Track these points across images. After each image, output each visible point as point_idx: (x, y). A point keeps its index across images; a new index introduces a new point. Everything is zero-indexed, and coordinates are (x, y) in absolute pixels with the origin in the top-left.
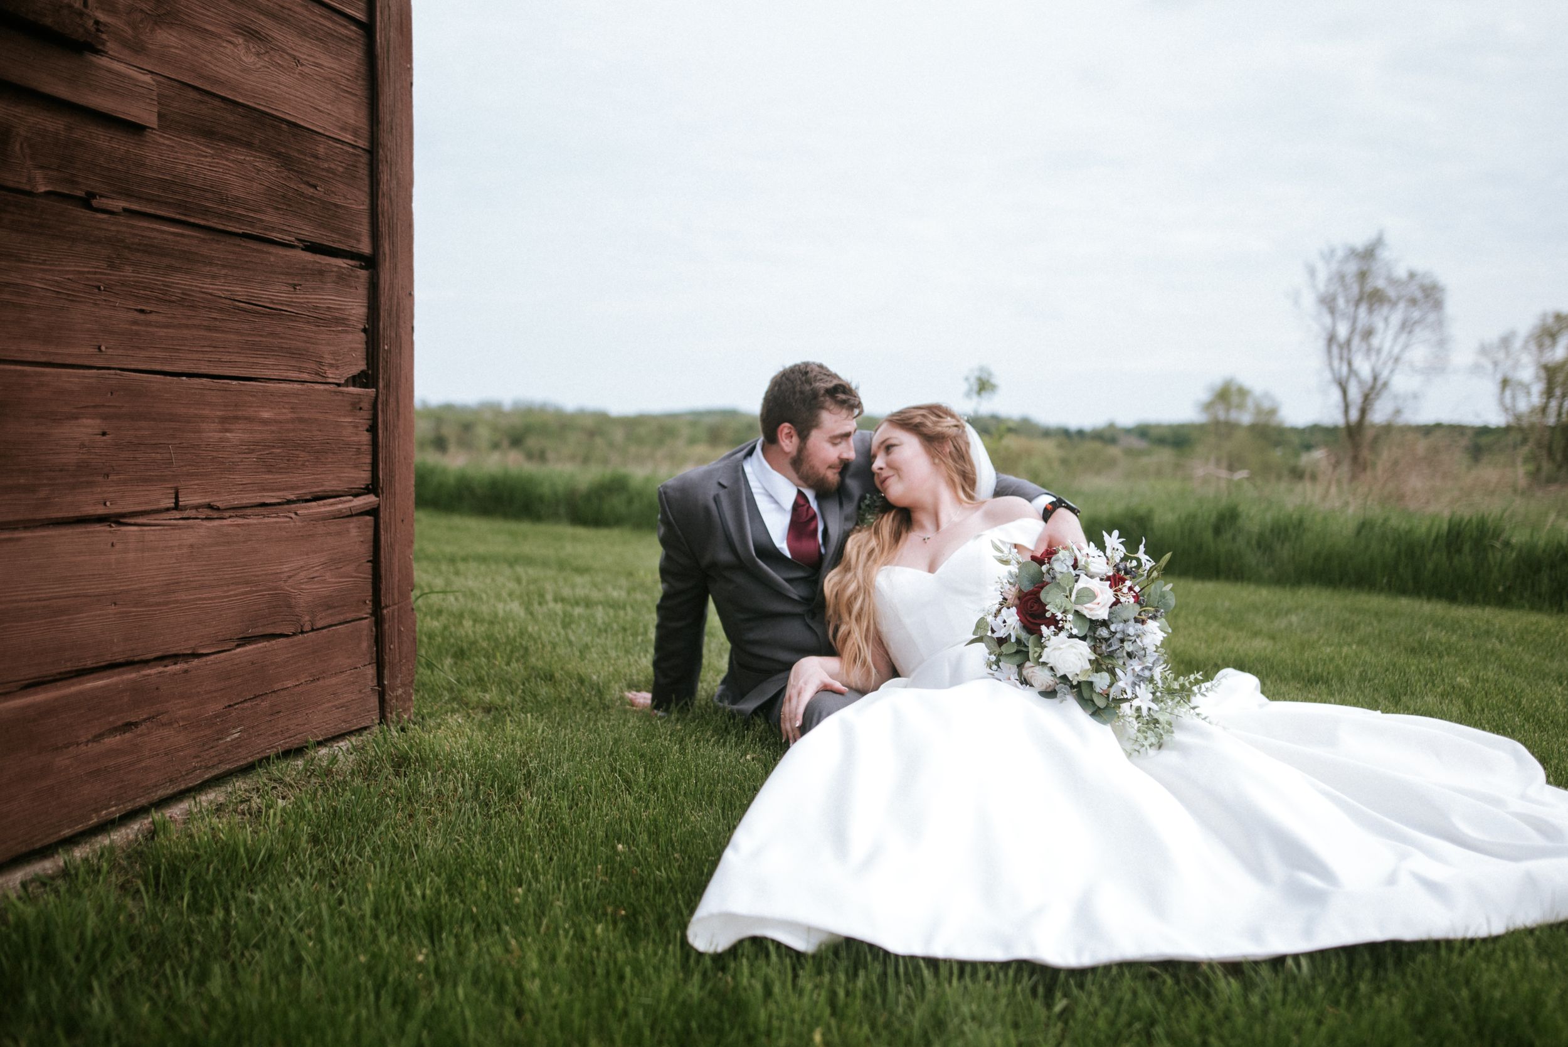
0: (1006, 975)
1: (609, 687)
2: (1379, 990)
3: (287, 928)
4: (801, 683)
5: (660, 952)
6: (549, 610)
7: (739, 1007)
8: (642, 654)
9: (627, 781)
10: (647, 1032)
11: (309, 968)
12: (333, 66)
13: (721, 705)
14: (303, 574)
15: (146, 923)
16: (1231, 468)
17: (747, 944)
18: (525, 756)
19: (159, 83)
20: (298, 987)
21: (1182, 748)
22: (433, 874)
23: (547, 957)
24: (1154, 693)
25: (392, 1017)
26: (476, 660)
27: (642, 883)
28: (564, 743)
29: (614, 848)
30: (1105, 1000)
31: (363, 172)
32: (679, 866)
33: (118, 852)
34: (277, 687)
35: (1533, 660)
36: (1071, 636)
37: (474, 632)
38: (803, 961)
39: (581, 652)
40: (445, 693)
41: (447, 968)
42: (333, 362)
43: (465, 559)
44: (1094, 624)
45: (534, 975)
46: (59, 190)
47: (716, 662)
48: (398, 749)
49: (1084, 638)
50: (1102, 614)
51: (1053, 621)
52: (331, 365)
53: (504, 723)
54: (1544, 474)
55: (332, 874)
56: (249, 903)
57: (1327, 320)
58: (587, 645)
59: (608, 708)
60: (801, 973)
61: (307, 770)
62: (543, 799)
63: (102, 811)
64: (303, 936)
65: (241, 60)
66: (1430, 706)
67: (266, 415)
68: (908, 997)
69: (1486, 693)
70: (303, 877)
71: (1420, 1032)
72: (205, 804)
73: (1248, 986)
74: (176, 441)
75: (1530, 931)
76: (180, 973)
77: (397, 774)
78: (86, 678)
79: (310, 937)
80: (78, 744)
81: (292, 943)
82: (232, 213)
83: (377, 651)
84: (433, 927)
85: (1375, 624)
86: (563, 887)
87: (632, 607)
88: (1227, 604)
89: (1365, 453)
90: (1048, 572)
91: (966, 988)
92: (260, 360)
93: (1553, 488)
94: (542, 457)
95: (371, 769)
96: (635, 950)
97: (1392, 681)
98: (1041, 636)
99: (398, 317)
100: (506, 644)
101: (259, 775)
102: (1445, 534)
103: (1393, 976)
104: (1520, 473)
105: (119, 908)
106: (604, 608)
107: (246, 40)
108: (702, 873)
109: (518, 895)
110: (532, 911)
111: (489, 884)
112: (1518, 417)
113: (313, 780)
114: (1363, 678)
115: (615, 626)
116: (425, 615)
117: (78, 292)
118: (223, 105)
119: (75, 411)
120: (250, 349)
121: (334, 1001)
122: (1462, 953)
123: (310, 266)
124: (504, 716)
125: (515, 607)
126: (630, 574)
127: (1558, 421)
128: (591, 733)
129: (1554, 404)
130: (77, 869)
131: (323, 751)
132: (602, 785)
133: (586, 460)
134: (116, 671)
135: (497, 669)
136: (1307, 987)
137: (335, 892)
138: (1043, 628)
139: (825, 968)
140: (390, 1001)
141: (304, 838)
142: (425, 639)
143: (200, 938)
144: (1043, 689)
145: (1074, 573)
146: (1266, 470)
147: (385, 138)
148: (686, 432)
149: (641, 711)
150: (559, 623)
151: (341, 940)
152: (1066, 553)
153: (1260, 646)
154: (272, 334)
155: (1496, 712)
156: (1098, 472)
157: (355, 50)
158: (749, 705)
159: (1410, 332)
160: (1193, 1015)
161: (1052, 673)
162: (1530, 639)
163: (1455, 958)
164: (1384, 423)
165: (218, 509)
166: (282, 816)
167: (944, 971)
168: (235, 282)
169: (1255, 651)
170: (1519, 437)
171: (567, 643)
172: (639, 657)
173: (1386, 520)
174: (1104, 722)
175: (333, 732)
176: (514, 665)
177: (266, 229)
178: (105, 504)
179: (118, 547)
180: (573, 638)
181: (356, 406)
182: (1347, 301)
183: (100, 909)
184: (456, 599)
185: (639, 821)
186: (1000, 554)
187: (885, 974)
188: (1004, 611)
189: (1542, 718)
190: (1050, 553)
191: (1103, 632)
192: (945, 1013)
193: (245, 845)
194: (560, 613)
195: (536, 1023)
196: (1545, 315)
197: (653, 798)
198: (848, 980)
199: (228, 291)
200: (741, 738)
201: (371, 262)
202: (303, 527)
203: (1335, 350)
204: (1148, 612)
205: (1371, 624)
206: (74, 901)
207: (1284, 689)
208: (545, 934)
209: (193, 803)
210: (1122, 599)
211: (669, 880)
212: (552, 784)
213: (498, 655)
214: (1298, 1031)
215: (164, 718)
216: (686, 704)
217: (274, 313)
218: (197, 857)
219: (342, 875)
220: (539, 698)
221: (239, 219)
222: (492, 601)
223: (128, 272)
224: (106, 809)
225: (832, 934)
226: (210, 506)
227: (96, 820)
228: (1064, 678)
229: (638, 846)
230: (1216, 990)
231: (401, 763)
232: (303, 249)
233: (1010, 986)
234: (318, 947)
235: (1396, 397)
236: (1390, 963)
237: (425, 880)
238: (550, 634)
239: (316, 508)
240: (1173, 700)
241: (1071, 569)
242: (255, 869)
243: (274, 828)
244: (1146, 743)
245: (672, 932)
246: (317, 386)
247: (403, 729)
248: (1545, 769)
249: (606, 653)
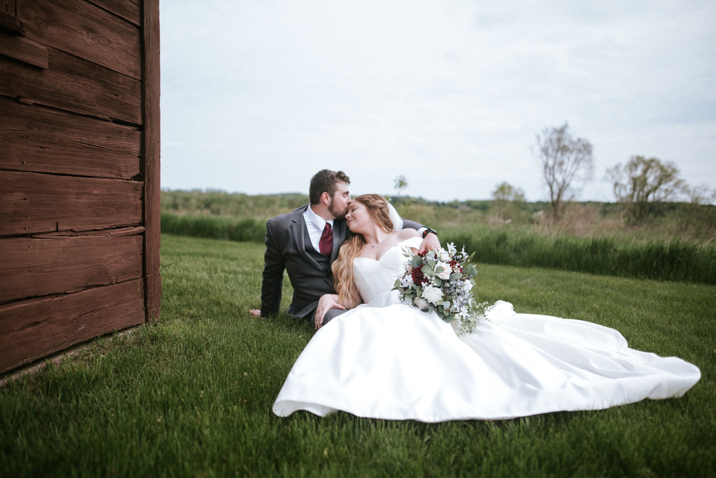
0: (405, 426)
1: (243, 308)
2: (557, 431)
3: (103, 408)
4: (323, 305)
5: (261, 417)
6: (219, 276)
7: (292, 440)
8: (257, 294)
9: (249, 347)
10: (254, 451)
11: (111, 425)
12: (126, 44)
13: (290, 315)
14: (112, 260)
15: (42, 406)
16: (505, 219)
17: (297, 414)
18: (206, 336)
19: (49, 50)
20: (106, 432)
21: (479, 332)
22: (166, 385)
23: (213, 420)
24: (468, 310)
25: (146, 445)
26: (187, 296)
27: (254, 389)
28: (223, 331)
29: (243, 374)
30: (445, 436)
31: (138, 90)
32: (270, 382)
33: (31, 377)
34: (101, 307)
35: (625, 297)
36: (434, 286)
37: (187, 285)
38: (320, 420)
39: (231, 293)
40: (174, 310)
41: (171, 424)
42: (125, 170)
43: (184, 254)
44: (444, 281)
45: (207, 427)
46: (5, 95)
47: (288, 297)
48: (153, 333)
49: (439, 287)
50: (447, 277)
51: (426, 280)
52: (125, 171)
53: (198, 322)
54: (631, 222)
55: (123, 386)
56: (87, 398)
57: (545, 158)
58: (234, 290)
59: (243, 316)
60: (319, 426)
61: (114, 342)
62: (213, 354)
63: (24, 359)
64: (109, 412)
65: (85, 41)
66: (583, 316)
67: (96, 192)
68: (364, 435)
69: (605, 311)
70: (110, 387)
71: (574, 448)
72: (69, 356)
73: (504, 430)
74: (57, 203)
75: (619, 407)
76: (56, 427)
77: (152, 344)
78: (18, 303)
79: (112, 412)
80: (14, 331)
81: (105, 414)
82: (81, 106)
83: (144, 292)
84: (165, 407)
85: (561, 282)
86: (220, 391)
87: (254, 275)
88: (501, 274)
89: (559, 213)
90: (425, 260)
91: (388, 432)
92: (94, 169)
93: (635, 228)
94: (218, 212)
95: (141, 341)
96: (250, 416)
97: (567, 306)
98: (422, 286)
99: (153, 152)
100: (200, 290)
101: (93, 344)
102: (591, 246)
103: (563, 426)
104: (622, 221)
105: (31, 400)
106: (242, 275)
107: (87, 32)
108: (279, 385)
109: (201, 394)
110: (207, 401)
111: (189, 389)
112: (622, 199)
113: (116, 346)
114: (556, 304)
115: (246, 282)
116: (166, 278)
117: (14, 138)
118: (77, 60)
119: (12, 189)
120: (89, 164)
121: (121, 438)
122: (591, 416)
123: (115, 129)
124: (198, 320)
125: (205, 275)
126: (253, 261)
127: (638, 200)
128: (234, 326)
129: (636, 194)
130: (13, 384)
131: (121, 334)
132: (238, 349)
133: (237, 213)
134: (31, 300)
135: (196, 300)
136: (528, 430)
137: (123, 393)
138: (422, 283)
139: (329, 423)
140: (145, 438)
141: (111, 371)
142: (166, 287)
143: (65, 413)
144: (422, 308)
145: (435, 260)
146: (520, 220)
147: (148, 76)
148: (278, 202)
149: (256, 318)
150: (223, 282)
151: (125, 412)
152: (432, 252)
153: (514, 291)
154: (99, 158)
155: (609, 318)
156: (450, 220)
157: (135, 38)
158: (302, 315)
159: (578, 163)
160: (481, 442)
161: (426, 302)
162: (624, 289)
163: (588, 418)
164: (567, 201)
165: (75, 232)
166: (102, 361)
167: (379, 424)
168: (83, 135)
169: (512, 293)
170: (622, 207)
171: (226, 289)
172: (256, 295)
173: (567, 240)
174: (448, 322)
175: (125, 326)
176: (203, 298)
177: (96, 113)
178: (26, 229)
179: (31, 247)
180: (228, 287)
181: (135, 189)
182: (553, 150)
183: (22, 401)
184: (180, 271)
185: (254, 363)
186: (405, 253)
187: (354, 426)
188: (406, 276)
189: (628, 321)
190: (426, 252)
191: (447, 285)
192: (379, 442)
193: (86, 373)
194: (223, 277)
195: (207, 447)
196: (633, 157)
197: (260, 354)
198: (339, 429)
199: (79, 139)
200: (297, 328)
201: (142, 128)
202: (113, 240)
203: (548, 171)
204: (466, 276)
205: (559, 283)
206: (11, 397)
207: (523, 309)
208: (213, 410)
209: (64, 356)
210: (455, 271)
211: (265, 388)
212: (217, 348)
213: (197, 294)
214: (524, 448)
215: (52, 320)
216: (275, 314)
217: (100, 149)
218: (65, 378)
219: (127, 386)
220: (213, 312)
221: (85, 109)
222: (195, 272)
223: (36, 130)
224: (26, 358)
225: (332, 409)
226: (72, 231)
227: (21, 363)
228: (431, 304)
229: (253, 374)
230: (491, 431)
231: (154, 339)
232: (112, 122)
233: (406, 431)
234: (116, 416)
235: (572, 190)
236: (562, 420)
237: (162, 388)
238: (219, 285)
239: (118, 232)
240: (476, 313)
241: (434, 259)
242: (90, 384)
243: (99, 366)
244: (465, 331)
245: (265, 408)
246: (118, 180)
247: (155, 325)
248: (628, 341)
249: (242, 293)
